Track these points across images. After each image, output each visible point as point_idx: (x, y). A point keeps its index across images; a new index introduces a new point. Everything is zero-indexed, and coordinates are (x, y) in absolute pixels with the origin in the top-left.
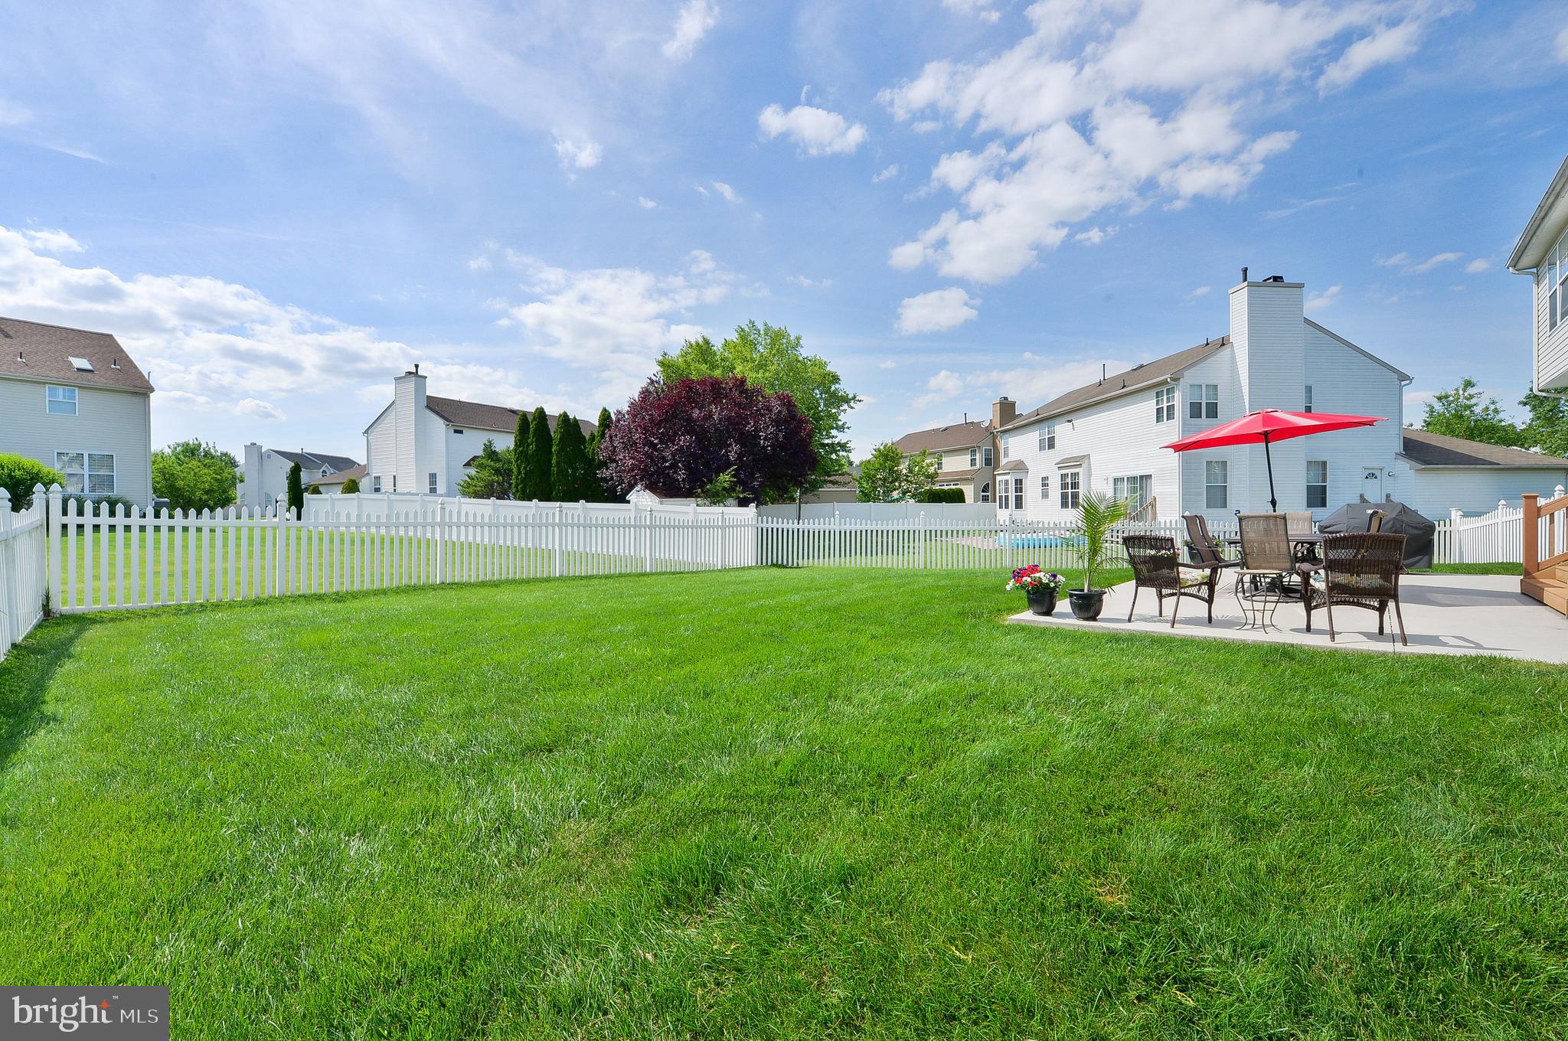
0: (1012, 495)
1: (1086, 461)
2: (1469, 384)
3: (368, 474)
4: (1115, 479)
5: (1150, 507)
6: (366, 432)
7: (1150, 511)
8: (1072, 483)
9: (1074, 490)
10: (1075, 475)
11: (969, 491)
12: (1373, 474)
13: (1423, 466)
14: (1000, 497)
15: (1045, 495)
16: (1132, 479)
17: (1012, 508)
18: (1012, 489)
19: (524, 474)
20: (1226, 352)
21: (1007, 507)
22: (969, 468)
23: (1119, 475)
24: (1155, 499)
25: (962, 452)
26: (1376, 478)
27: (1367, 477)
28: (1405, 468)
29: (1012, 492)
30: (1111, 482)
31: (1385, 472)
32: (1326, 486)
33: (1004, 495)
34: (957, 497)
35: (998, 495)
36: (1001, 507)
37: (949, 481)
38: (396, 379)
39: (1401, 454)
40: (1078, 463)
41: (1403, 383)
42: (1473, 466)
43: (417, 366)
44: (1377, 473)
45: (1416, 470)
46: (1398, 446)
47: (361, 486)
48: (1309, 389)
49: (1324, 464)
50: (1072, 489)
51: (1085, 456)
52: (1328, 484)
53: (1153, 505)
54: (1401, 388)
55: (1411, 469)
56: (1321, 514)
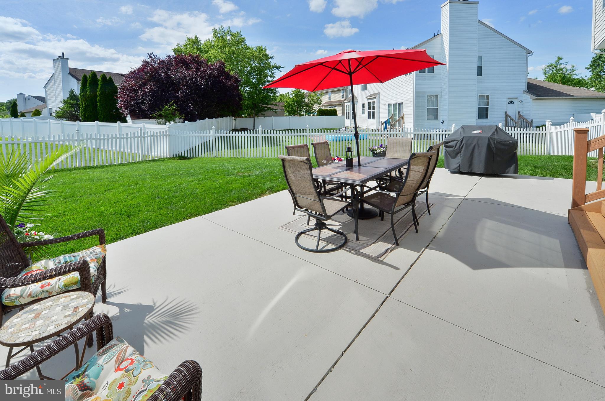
0: (351, 112)
1: (378, 96)
2: (560, 59)
3: (47, 107)
4: (389, 105)
5: (401, 119)
6: (45, 86)
7: (401, 122)
8: (372, 106)
9: (373, 110)
10: (373, 103)
11: (339, 110)
12: (512, 102)
13: (536, 97)
14: (347, 113)
15: (363, 113)
16: (395, 105)
17: (351, 118)
18: (350, 110)
19: (85, 107)
20: (438, 38)
21: (349, 118)
22: (341, 99)
23: (390, 103)
24: (404, 115)
25: (339, 92)
26: (513, 103)
27: (509, 103)
28: (528, 98)
29: (351, 111)
30: (387, 106)
31: (518, 100)
32: (488, 107)
33: (348, 112)
34: (333, 113)
35: (346, 112)
36: (347, 118)
37: (333, 105)
38: (54, 60)
39: (526, 91)
40: (374, 97)
41: (528, 55)
42: (561, 97)
43: (63, 54)
44: (514, 101)
45: (533, 99)
46: (525, 88)
47: (43, 113)
48: (480, 58)
49: (488, 96)
50: (372, 110)
51: (377, 93)
52: (489, 107)
53: (403, 118)
54: (527, 57)
55: (530, 99)
56: (484, 122)
